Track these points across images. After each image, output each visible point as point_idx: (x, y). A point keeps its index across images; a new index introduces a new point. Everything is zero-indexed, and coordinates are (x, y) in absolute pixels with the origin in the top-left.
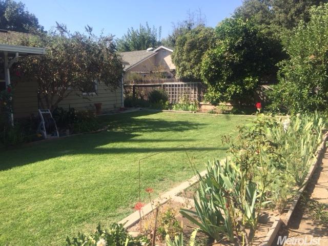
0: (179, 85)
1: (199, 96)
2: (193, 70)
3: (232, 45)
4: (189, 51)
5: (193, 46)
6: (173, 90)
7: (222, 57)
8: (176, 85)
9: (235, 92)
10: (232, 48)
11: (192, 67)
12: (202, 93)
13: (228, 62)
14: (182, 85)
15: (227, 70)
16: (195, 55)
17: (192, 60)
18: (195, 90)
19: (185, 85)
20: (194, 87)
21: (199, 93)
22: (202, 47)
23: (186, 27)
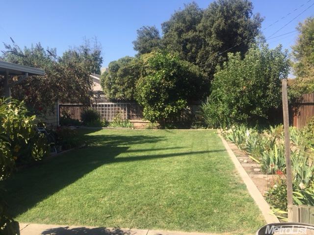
0: (109, 106)
1: (128, 115)
2: (126, 92)
3: (167, 75)
4: (122, 76)
5: (126, 72)
6: (103, 109)
7: (160, 84)
8: (106, 105)
9: (172, 111)
10: (168, 77)
11: (124, 90)
12: (131, 112)
13: (165, 87)
14: (112, 105)
15: (164, 94)
16: (129, 80)
17: (126, 84)
18: (125, 110)
19: (115, 106)
20: (123, 107)
21: (129, 112)
22: (134, 73)
23: (82, 52)
